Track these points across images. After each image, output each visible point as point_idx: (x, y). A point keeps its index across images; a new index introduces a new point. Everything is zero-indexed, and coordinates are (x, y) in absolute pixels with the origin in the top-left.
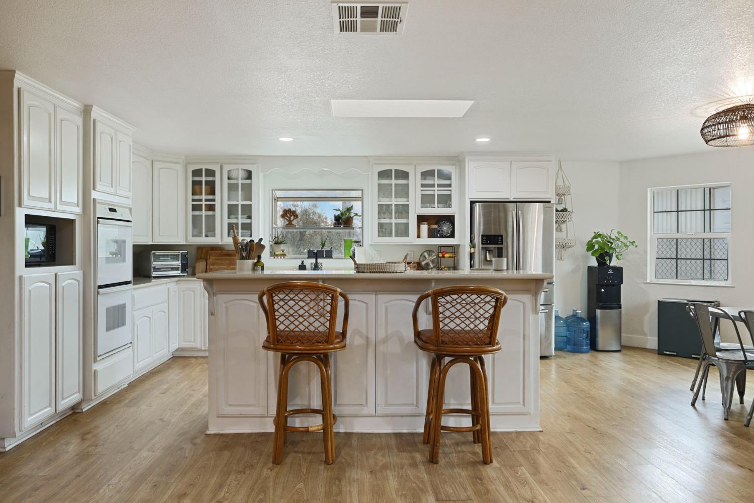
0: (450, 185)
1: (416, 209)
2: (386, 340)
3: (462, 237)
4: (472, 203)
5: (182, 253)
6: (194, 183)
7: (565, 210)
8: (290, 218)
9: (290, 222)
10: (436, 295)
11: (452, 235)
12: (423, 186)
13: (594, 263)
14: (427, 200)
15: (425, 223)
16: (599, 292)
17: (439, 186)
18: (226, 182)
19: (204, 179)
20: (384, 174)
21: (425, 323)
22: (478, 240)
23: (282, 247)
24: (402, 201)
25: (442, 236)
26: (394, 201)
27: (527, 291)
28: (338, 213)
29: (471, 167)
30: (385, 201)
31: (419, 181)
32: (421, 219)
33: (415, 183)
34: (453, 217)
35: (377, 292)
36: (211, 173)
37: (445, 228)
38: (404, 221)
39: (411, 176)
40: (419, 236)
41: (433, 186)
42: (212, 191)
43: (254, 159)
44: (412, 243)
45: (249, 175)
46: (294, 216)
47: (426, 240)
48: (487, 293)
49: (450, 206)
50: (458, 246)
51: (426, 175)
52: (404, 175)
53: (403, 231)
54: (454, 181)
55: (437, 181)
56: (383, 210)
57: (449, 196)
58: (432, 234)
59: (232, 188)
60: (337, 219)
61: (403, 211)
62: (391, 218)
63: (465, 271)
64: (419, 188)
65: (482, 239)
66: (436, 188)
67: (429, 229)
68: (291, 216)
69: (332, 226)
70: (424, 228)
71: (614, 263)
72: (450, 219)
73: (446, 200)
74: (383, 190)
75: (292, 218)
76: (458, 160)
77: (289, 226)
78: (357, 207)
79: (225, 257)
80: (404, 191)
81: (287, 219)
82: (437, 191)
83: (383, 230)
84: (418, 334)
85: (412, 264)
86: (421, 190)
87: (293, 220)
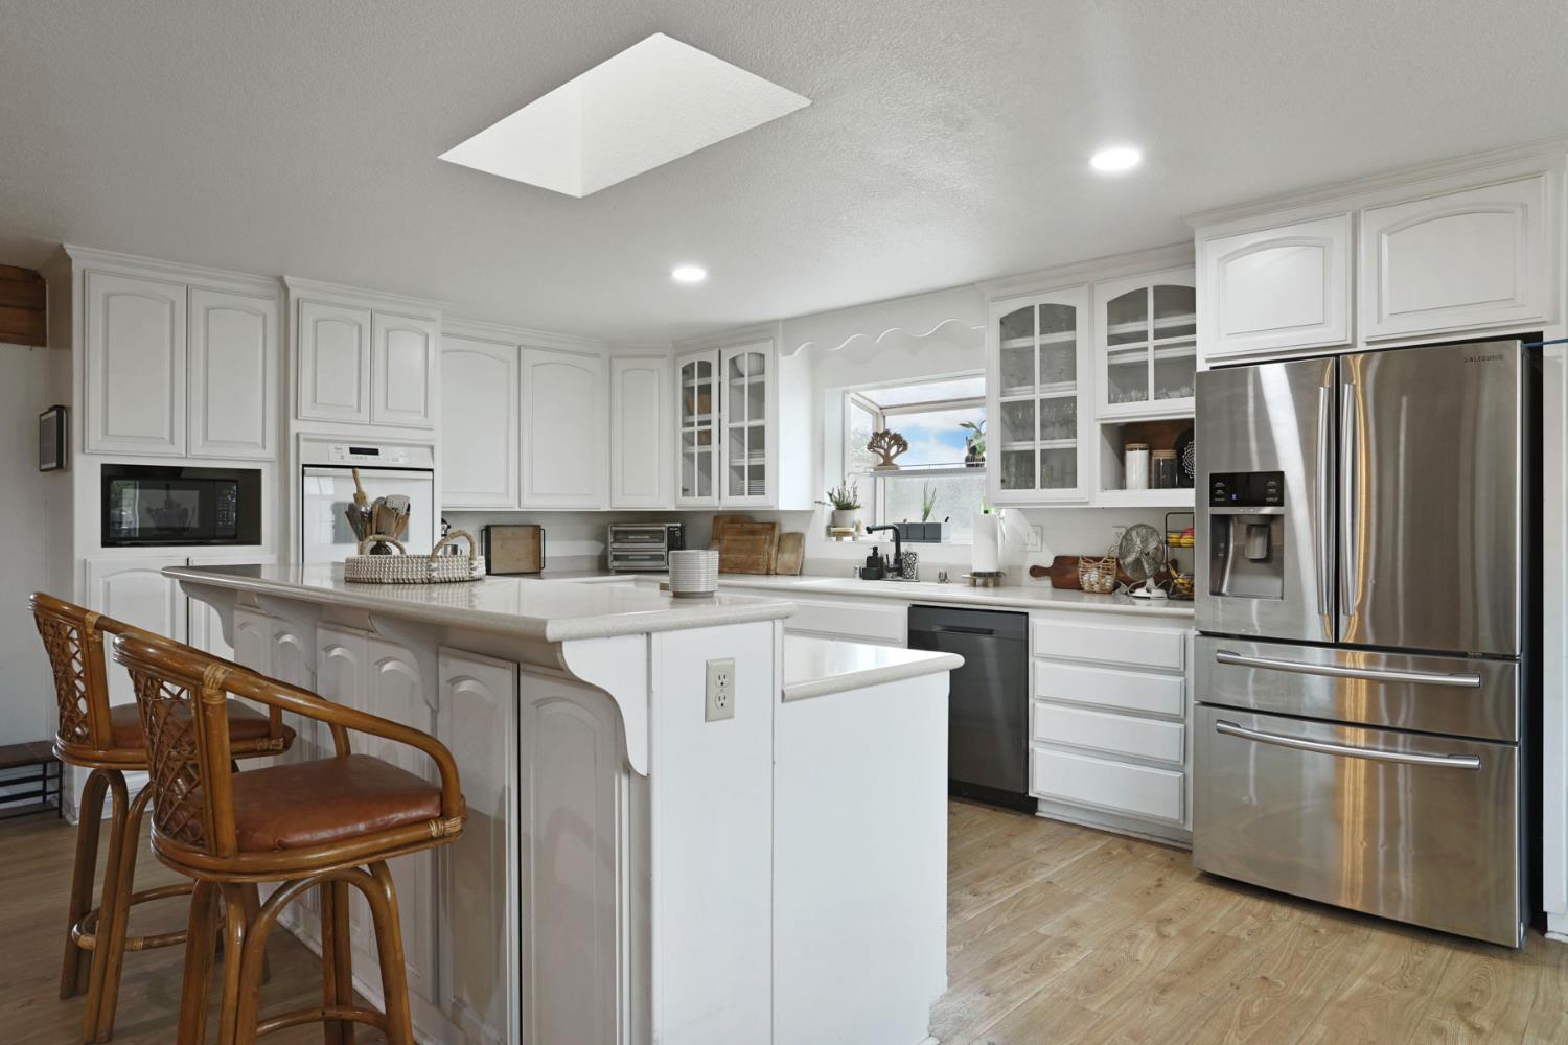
0: (1190, 329)
1: (1099, 407)
5: (669, 528)
6: (686, 391)
8: (887, 451)
9: (888, 460)
12: (1115, 340)
14: (1125, 379)
15: (1138, 446)
17: (1159, 334)
18: (726, 383)
19: (696, 382)
20: (1014, 323)
23: (856, 515)
24: (1058, 389)
26: (1039, 392)
30: (1020, 394)
31: (1102, 329)
32: (1124, 436)
33: (1091, 337)
38: (1067, 443)
39: (1081, 318)
40: (1117, 485)
41: (1143, 336)
43: (769, 329)
44: (1087, 503)
46: (899, 446)
47: (1140, 495)
51: (1126, 307)
52: (1064, 317)
53: (1062, 471)
55: (1152, 322)
56: (1015, 419)
57: (1193, 361)
58: (1161, 478)
61: (1063, 416)
62: (1032, 438)
64: (1103, 347)
65: (1213, 489)
66: (1151, 342)
67: (1154, 463)
68: (890, 447)
69: (964, 466)
70: (1137, 459)
73: (1180, 372)
74: (1013, 364)
75: (894, 450)
77: (884, 469)
79: (745, 537)
80: (1064, 363)
81: (881, 454)
82: (1150, 353)
83: (1015, 470)
85: (1101, 563)
86: (1110, 354)
87: (895, 455)
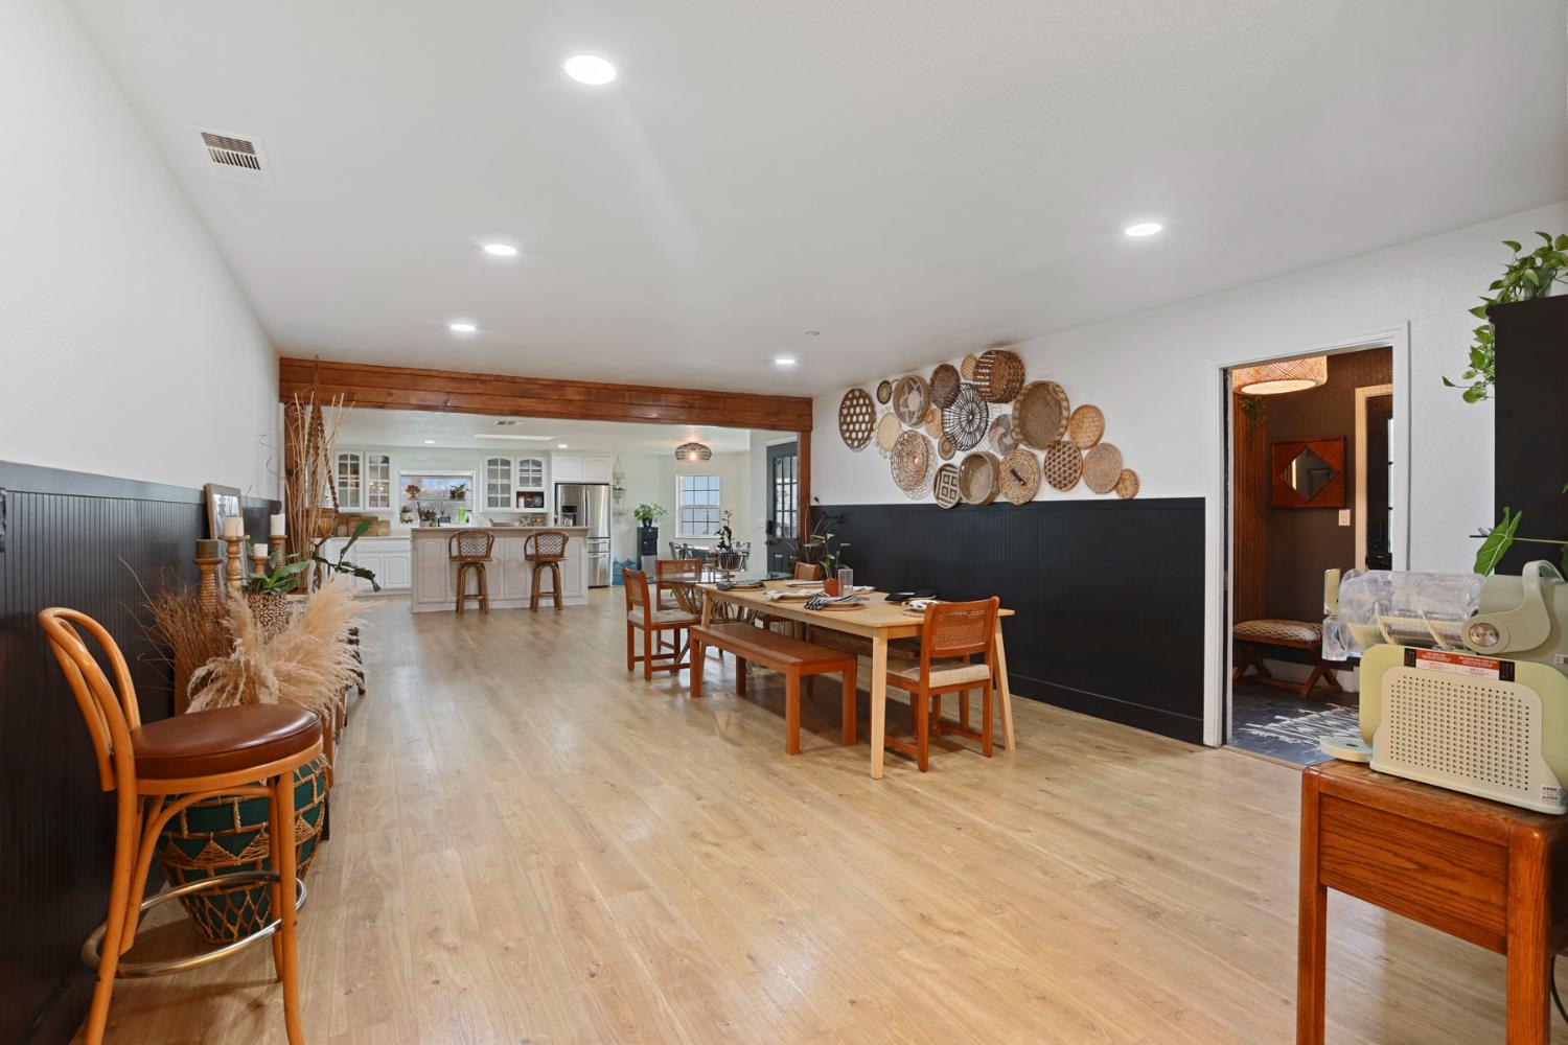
0: (540, 471)
1: (516, 487)
2: (510, 560)
3: (549, 507)
4: (556, 484)
6: (340, 465)
7: (620, 489)
8: (413, 492)
9: (413, 496)
10: (536, 536)
11: (542, 506)
12: (521, 471)
13: (642, 525)
14: (524, 481)
15: (522, 497)
16: (643, 545)
17: (533, 471)
18: (368, 465)
19: (349, 462)
20: (491, 462)
21: (531, 551)
22: (560, 510)
23: (409, 514)
24: (505, 481)
25: (535, 507)
26: (500, 481)
27: (581, 536)
28: (453, 489)
29: (555, 460)
30: (493, 481)
31: (518, 468)
32: (519, 494)
33: (515, 469)
34: (543, 493)
35: (504, 536)
36: (356, 458)
37: (537, 500)
38: (507, 496)
39: (512, 464)
40: (518, 506)
41: (528, 471)
42: (355, 471)
43: (391, 448)
44: (513, 511)
45: (386, 460)
46: (417, 491)
47: (523, 510)
48: (560, 534)
49: (540, 485)
50: (546, 514)
51: (522, 463)
52: (507, 463)
53: (506, 502)
54: (544, 467)
55: (531, 467)
56: (492, 488)
57: (540, 479)
58: (527, 505)
59: (374, 469)
60: (453, 493)
61: (506, 488)
62: (497, 493)
63: (551, 525)
64: (518, 472)
65: (563, 509)
66: (531, 472)
67: (525, 502)
69: (449, 499)
70: (522, 500)
71: (654, 525)
72: (541, 495)
73: (538, 481)
74: (492, 474)
75: (415, 492)
76: (547, 454)
78: (469, 486)
80: (507, 474)
81: (411, 493)
82: (531, 475)
83: (492, 502)
84: (526, 556)
86: (520, 474)
87: (416, 494)
